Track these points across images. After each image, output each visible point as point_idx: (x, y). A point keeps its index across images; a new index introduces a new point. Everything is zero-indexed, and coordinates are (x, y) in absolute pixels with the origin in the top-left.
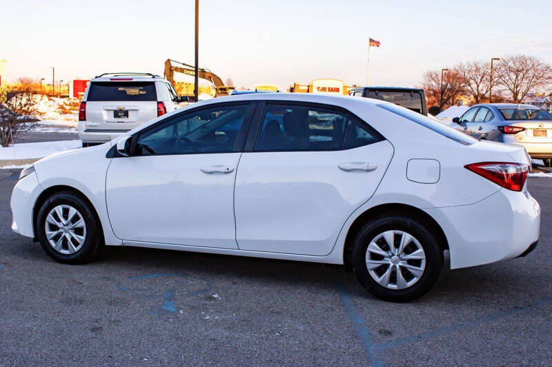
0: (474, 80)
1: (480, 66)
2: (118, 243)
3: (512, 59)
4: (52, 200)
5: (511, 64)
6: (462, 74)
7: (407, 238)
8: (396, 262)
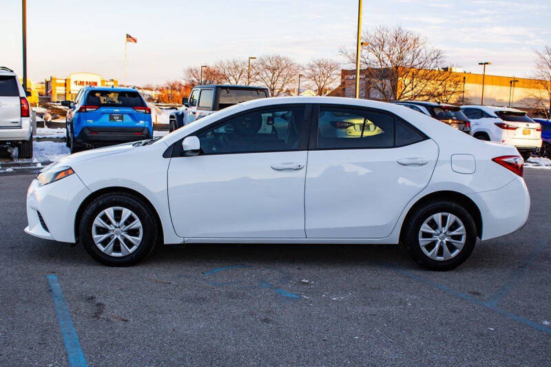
0: (233, 76)
1: (239, 64)
2: (179, 241)
3: (269, 58)
4: (101, 203)
5: (268, 63)
6: (222, 71)
7: (451, 218)
8: (443, 238)
